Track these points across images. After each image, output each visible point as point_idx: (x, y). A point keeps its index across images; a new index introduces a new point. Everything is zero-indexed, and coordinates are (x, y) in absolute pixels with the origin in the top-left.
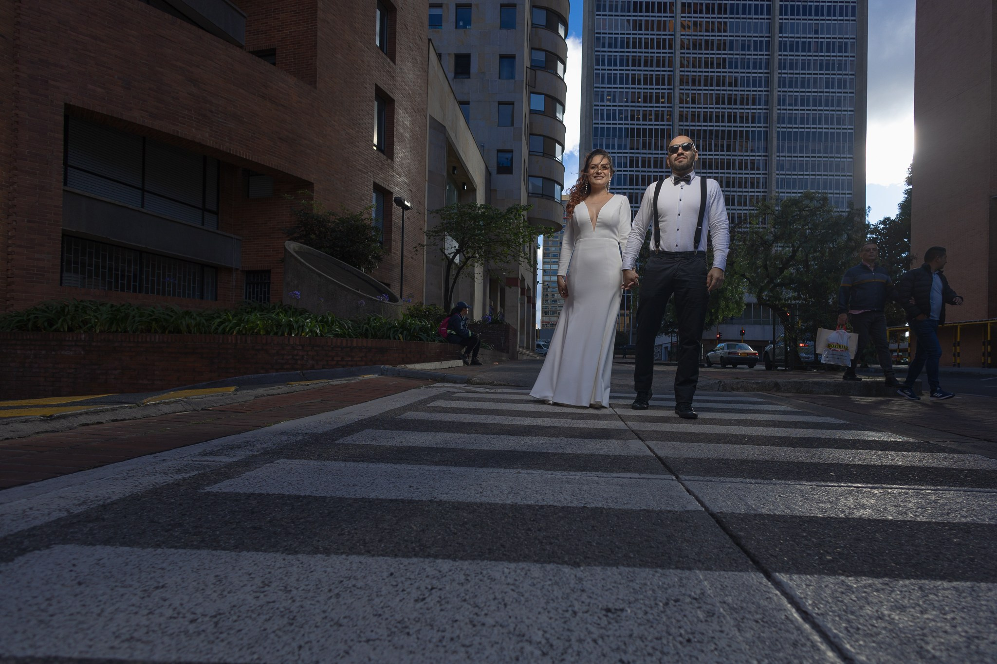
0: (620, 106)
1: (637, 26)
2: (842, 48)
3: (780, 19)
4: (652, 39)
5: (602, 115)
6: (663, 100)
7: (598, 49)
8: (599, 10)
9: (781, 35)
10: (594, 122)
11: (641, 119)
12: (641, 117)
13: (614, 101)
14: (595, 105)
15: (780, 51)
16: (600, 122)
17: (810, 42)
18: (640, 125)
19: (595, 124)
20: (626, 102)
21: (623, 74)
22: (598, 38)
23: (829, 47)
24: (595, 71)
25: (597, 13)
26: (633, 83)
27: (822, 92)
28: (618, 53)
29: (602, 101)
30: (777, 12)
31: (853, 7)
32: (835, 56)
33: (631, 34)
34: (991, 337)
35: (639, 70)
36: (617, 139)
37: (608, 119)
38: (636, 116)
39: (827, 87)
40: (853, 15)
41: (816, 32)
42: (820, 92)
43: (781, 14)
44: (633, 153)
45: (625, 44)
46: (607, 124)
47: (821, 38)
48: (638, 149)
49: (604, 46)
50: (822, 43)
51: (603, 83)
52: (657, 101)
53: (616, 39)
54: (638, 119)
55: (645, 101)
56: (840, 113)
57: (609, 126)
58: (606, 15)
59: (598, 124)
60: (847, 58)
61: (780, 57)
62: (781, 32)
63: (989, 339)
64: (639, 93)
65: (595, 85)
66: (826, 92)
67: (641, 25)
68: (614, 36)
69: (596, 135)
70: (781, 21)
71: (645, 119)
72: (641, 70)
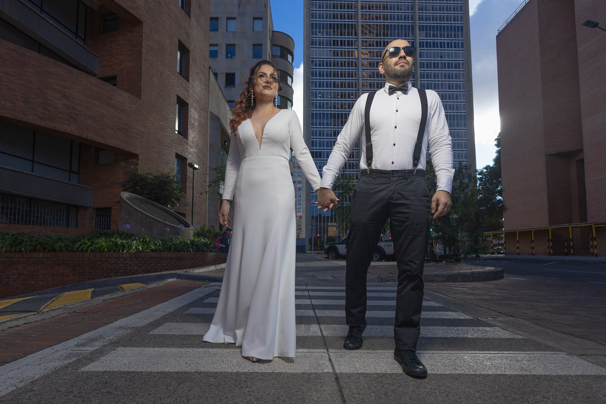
0: (326, 100)
1: (335, 54)
2: (457, 66)
3: (420, 50)
4: (345, 62)
5: (316, 106)
6: (352, 97)
7: (313, 67)
8: (312, 45)
9: (421, 59)
10: (311, 109)
11: (340, 108)
12: (340, 106)
13: (323, 97)
14: (312, 100)
15: (421, 68)
16: (315, 109)
17: (438, 63)
18: (339, 111)
19: (312, 111)
20: (330, 98)
21: (328, 82)
22: (312, 61)
23: (449, 66)
24: (311, 80)
26: (334, 87)
27: (447, 91)
28: (324, 69)
29: (316, 97)
30: (418, 46)
31: (462, 43)
32: (453, 71)
33: (332, 58)
34: (552, 237)
35: (337, 79)
36: (325, 120)
37: (320, 108)
38: (337, 106)
39: (449, 88)
40: (462, 47)
41: (441, 57)
42: (445, 91)
43: (420, 47)
44: (336, 128)
45: (329, 64)
46: (319, 111)
47: (444, 60)
48: (338, 125)
49: (316, 66)
50: (445, 63)
51: (316, 87)
52: (349, 97)
53: (323, 61)
54: (338, 108)
55: (342, 97)
56: (457, 103)
57: (320, 112)
58: (317, 48)
59: (313, 111)
60: (460, 72)
61: (421, 71)
62: (420, 57)
63: (550, 238)
64: (338, 93)
65: (311, 88)
66: (449, 91)
67: (338, 53)
68: (322, 60)
69: (312, 118)
70: (420, 51)
71: (342, 108)
72: (339, 79)
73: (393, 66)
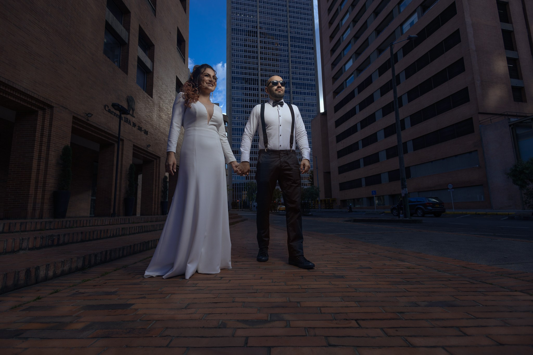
0: (241, 121)
1: (246, 94)
2: (313, 105)
3: (293, 95)
4: (252, 99)
5: (235, 124)
7: (233, 102)
8: (233, 89)
9: (293, 100)
10: (232, 126)
13: (239, 119)
14: (233, 120)
16: (234, 126)
17: (303, 103)
19: (233, 126)
20: (243, 119)
21: (242, 110)
22: (233, 98)
23: (309, 105)
24: (232, 109)
25: (232, 90)
26: (246, 113)
27: (308, 119)
28: (240, 103)
29: (235, 119)
30: (292, 93)
31: (315, 93)
32: (311, 108)
33: (244, 97)
35: (247, 109)
37: (237, 125)
39: (309, 117)
40: (315, 95)
41: (304, 100)
42: (307, 119)
43: (293, 94)
45: (242, 100)
46: (237, 127)
47: (306, 102)
49: (235, 101)
50: (306, 103)
51: (235, 113)
53: (239, 98)
57: (238, 127)
58: (235, 91)
59: (233, 127)
60: (314, 109)
62: (293, 99)
65: (232, 114)
66: (309, 119)
67: (247, 94)
68: (238, 97)
69: (233, 130)
70: (293, 96)
72: (248, 109)
73: (274, 91)
